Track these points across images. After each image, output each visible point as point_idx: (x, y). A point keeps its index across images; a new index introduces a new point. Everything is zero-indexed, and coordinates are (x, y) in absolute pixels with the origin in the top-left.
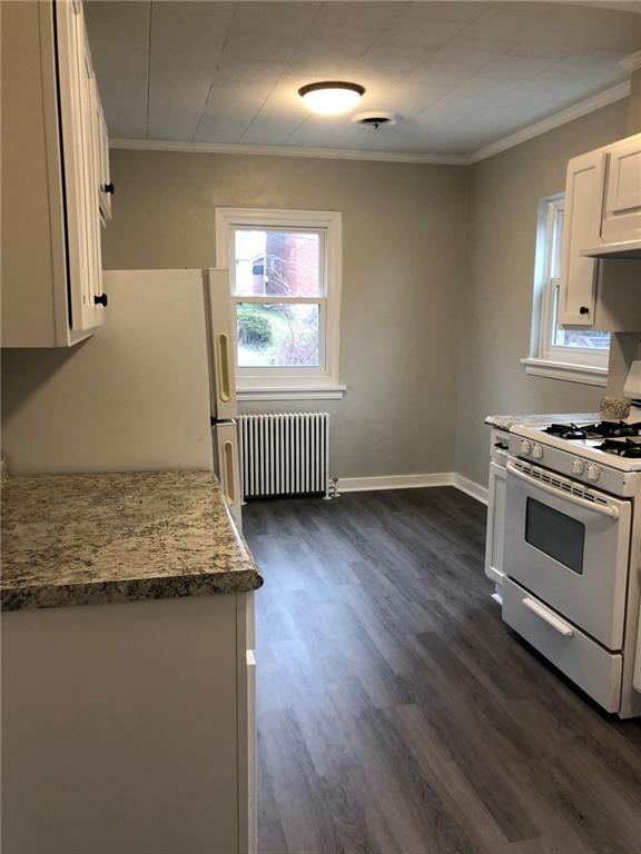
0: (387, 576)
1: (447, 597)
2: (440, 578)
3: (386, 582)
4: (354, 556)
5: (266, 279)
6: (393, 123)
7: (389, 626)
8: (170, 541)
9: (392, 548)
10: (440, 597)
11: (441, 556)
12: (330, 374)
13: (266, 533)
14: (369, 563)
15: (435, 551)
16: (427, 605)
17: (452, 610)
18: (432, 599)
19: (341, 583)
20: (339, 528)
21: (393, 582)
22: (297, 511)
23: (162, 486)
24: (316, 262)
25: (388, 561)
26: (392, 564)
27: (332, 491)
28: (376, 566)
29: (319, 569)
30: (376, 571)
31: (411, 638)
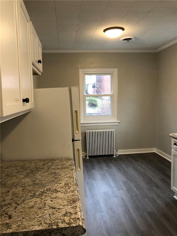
0: (135, 187)
1: (157, 196)
2: (153, 188)
3: (135, 189)
4: (124, 179)
5: (96, 89)
6: (133, 40)
7: (137, 208)
8: (49, 202)
9: (136, 175)
10: (155, 196)
11: (153, 179)
12: (114, 117)
13: (95, 169)
14: (129, 181)
15: (151, 177)
16: (150, 199)
17: (159, 202)
18: (152, 197)
19: (120, 190)
20: (118, 167)
21: (137, 189)
22: (105, 161)
23: (53, 167)
24: (110, 84)
25: (135, 181)
26: (137, 182)
27: (116, 154)
28: (131, 183)
29: (112, 183)
30: (131, 185)
31: (146, 214)
